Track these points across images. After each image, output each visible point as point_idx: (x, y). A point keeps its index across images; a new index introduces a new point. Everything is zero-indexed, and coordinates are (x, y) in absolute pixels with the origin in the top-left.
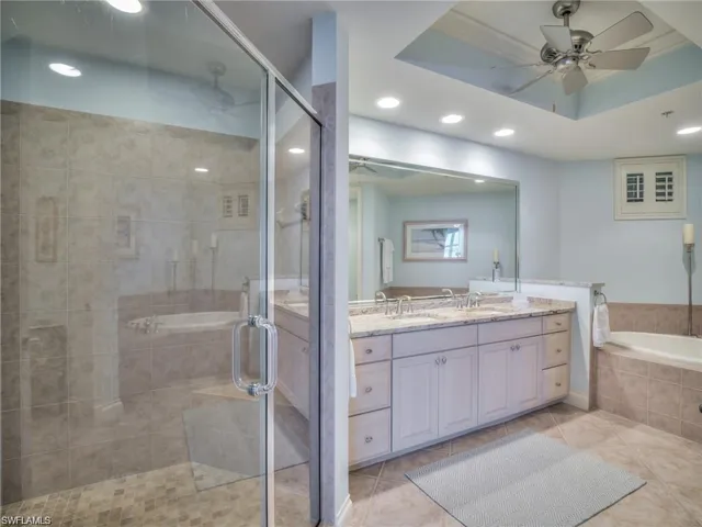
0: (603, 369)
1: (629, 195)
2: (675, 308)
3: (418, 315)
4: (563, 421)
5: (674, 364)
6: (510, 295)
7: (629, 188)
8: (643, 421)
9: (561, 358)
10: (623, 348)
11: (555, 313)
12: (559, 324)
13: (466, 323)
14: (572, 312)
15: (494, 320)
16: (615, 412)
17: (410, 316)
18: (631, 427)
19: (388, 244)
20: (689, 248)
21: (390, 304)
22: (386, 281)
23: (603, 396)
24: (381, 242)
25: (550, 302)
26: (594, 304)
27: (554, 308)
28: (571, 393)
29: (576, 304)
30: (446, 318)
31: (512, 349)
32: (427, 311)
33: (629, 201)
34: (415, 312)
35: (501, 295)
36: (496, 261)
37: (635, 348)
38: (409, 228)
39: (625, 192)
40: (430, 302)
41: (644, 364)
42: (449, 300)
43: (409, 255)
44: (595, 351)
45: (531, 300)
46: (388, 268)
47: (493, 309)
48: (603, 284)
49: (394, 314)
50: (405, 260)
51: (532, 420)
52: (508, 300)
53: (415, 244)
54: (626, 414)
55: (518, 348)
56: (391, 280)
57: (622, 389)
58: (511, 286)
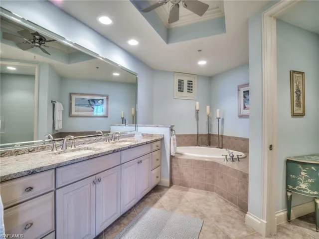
0: (175, 165)
1: (179, 88)
2: (193, 136)
3: (79, 149)
4: (161, 196)
5: (201, 159)
6: (133, 133)
7: (179, 85)
8: (191, 187)
9: (158, 163)
10: (181, 154)
11: (156, 141)
12: (158, 146)
13: (114, 151)
14: (162, 140)
15: (130, 147)
16: (180, 185)
17: (73, 151)
18: (187, 191)
19: (58, 106)
20: (197, 111)
21: (57, 143)
22: (56, 128)
23: (175, 178)
24: (53, 104)
25: (152, 135)
26: (171, 135)
27: (155, 138)
28: (162, 180)
29: (163, 135)
30: (100, 149)
31: (138, 163)
32: (86, 146)
33: (179, 91)
34: (77, 147)
35: (129, 133)
36: (123, 117)
37: (186, 154)
38: (74, 97)
39: (178, 87)
40: (87, 139)
41: (191, 160)
42: (100, 138)
43: (74, 113)
44: (172, 157)
45: (143, 135)
46: (59, 121)
47: (126, 141)
48: (174, 126)
49: (60, 150)
50: (70, 116)
51: (147, 200)
52: (133, 136)
53: (77, 107)
54: (184, 185)
55: (141, 162)
56: (61, 128)
57: (183, 174)
58: (134, 128)
